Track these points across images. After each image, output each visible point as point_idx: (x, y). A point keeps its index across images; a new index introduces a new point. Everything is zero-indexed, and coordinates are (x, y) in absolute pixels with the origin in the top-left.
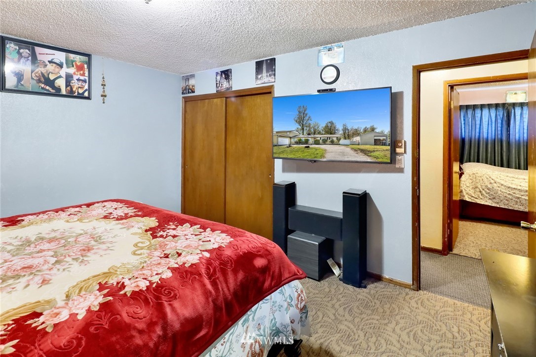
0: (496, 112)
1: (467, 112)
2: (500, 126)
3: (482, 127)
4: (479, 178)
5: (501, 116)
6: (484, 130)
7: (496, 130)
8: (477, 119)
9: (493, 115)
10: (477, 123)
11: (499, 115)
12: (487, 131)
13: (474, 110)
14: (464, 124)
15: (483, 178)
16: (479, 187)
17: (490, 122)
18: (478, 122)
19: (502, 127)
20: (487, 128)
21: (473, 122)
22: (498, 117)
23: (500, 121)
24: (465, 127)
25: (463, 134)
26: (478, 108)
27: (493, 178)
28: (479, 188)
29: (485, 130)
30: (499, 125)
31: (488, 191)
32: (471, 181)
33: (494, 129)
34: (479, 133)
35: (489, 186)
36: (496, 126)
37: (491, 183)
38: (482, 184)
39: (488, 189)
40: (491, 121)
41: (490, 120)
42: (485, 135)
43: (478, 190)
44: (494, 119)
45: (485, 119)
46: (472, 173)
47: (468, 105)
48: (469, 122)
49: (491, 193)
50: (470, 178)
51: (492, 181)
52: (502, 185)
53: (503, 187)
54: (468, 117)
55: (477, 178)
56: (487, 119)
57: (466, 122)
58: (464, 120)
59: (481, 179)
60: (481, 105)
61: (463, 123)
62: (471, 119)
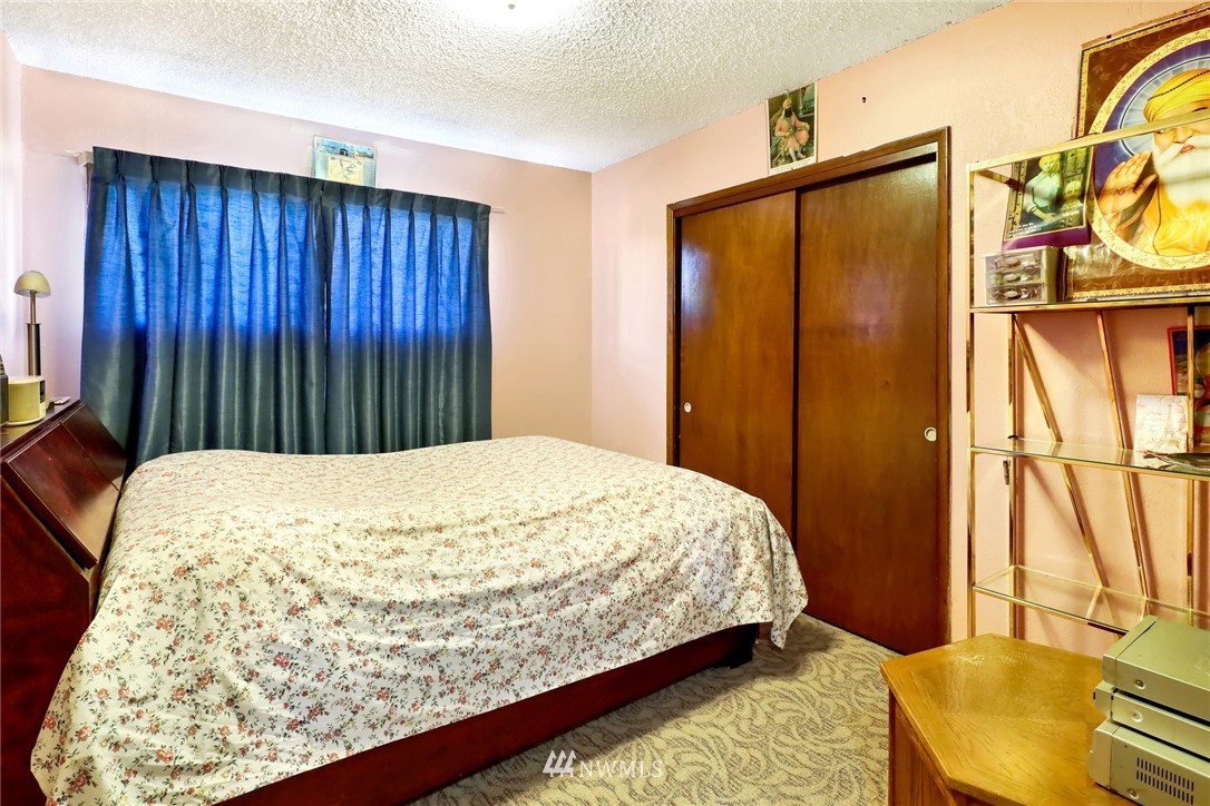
0: (282, 215)
1: (155, 193)
2: (297, 275)
3: (225, 275)
4: (222, 597)
5: (300, 234)
6: (236, 292)
7: (284, 292)
8: (203, 236)
9: (271, 226)
10: (203, 257)
11: (293, 230)
12: (245, 297)
13: (190, 189)
14: (145, 254)
15: (245, 588)
16: (225, 663)
17: (258, 254)
18: (209, 252)
19: (303, 281)
20: (247, 281)
21: (185, 247)
22: (291, 238)
23: (294, 255)
24: (145, 274)
25: (140, 307)
26: (208, 182)
27: (306, 570)
28: (223, 680)
29: (239, 294)
30: (294, 273)
31: (279, 675)
32: (164, 638)
33: (272, 287)
34: (216, 303)
35: (288, 635)
36: (283, 275)
37: (294, 611)
38: (243, 637)
39: (282, 661)
40: (264, 251)
41: (258, 246)
42: (240, 314)
43: (214, 694)
44: (272, 247)
45: (239, 239)
46: (168, 569)
47: (162, 160)
48: (164, 247)
49: (300, 680)
50: (159, 610)
51: (303, 594)
52: (354, 602)
53: (359, 614)
54: (161, 221)
55: (209, 597)
56: (246, 242)
57: (155, 247)
58: (144, 235)
59: (234, 601)
60: (222, 169)
61: (136, 247)
62: (175, 232)
